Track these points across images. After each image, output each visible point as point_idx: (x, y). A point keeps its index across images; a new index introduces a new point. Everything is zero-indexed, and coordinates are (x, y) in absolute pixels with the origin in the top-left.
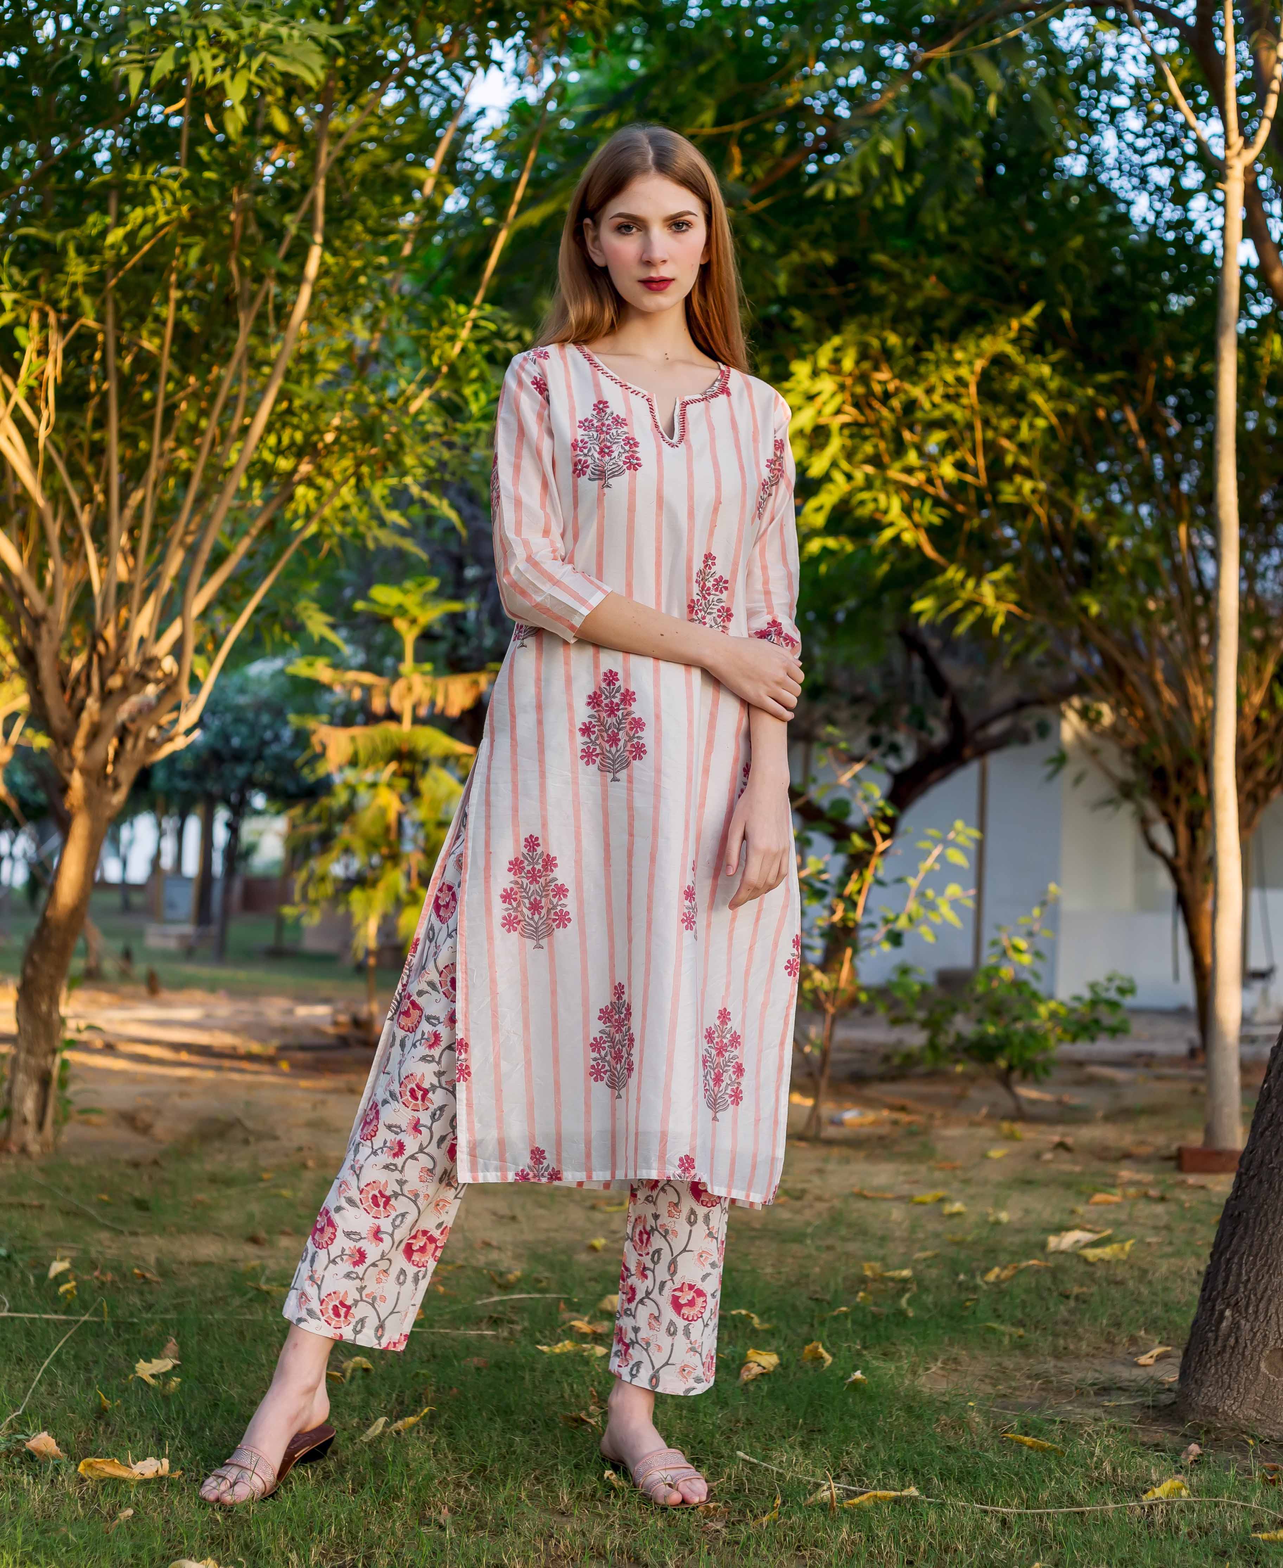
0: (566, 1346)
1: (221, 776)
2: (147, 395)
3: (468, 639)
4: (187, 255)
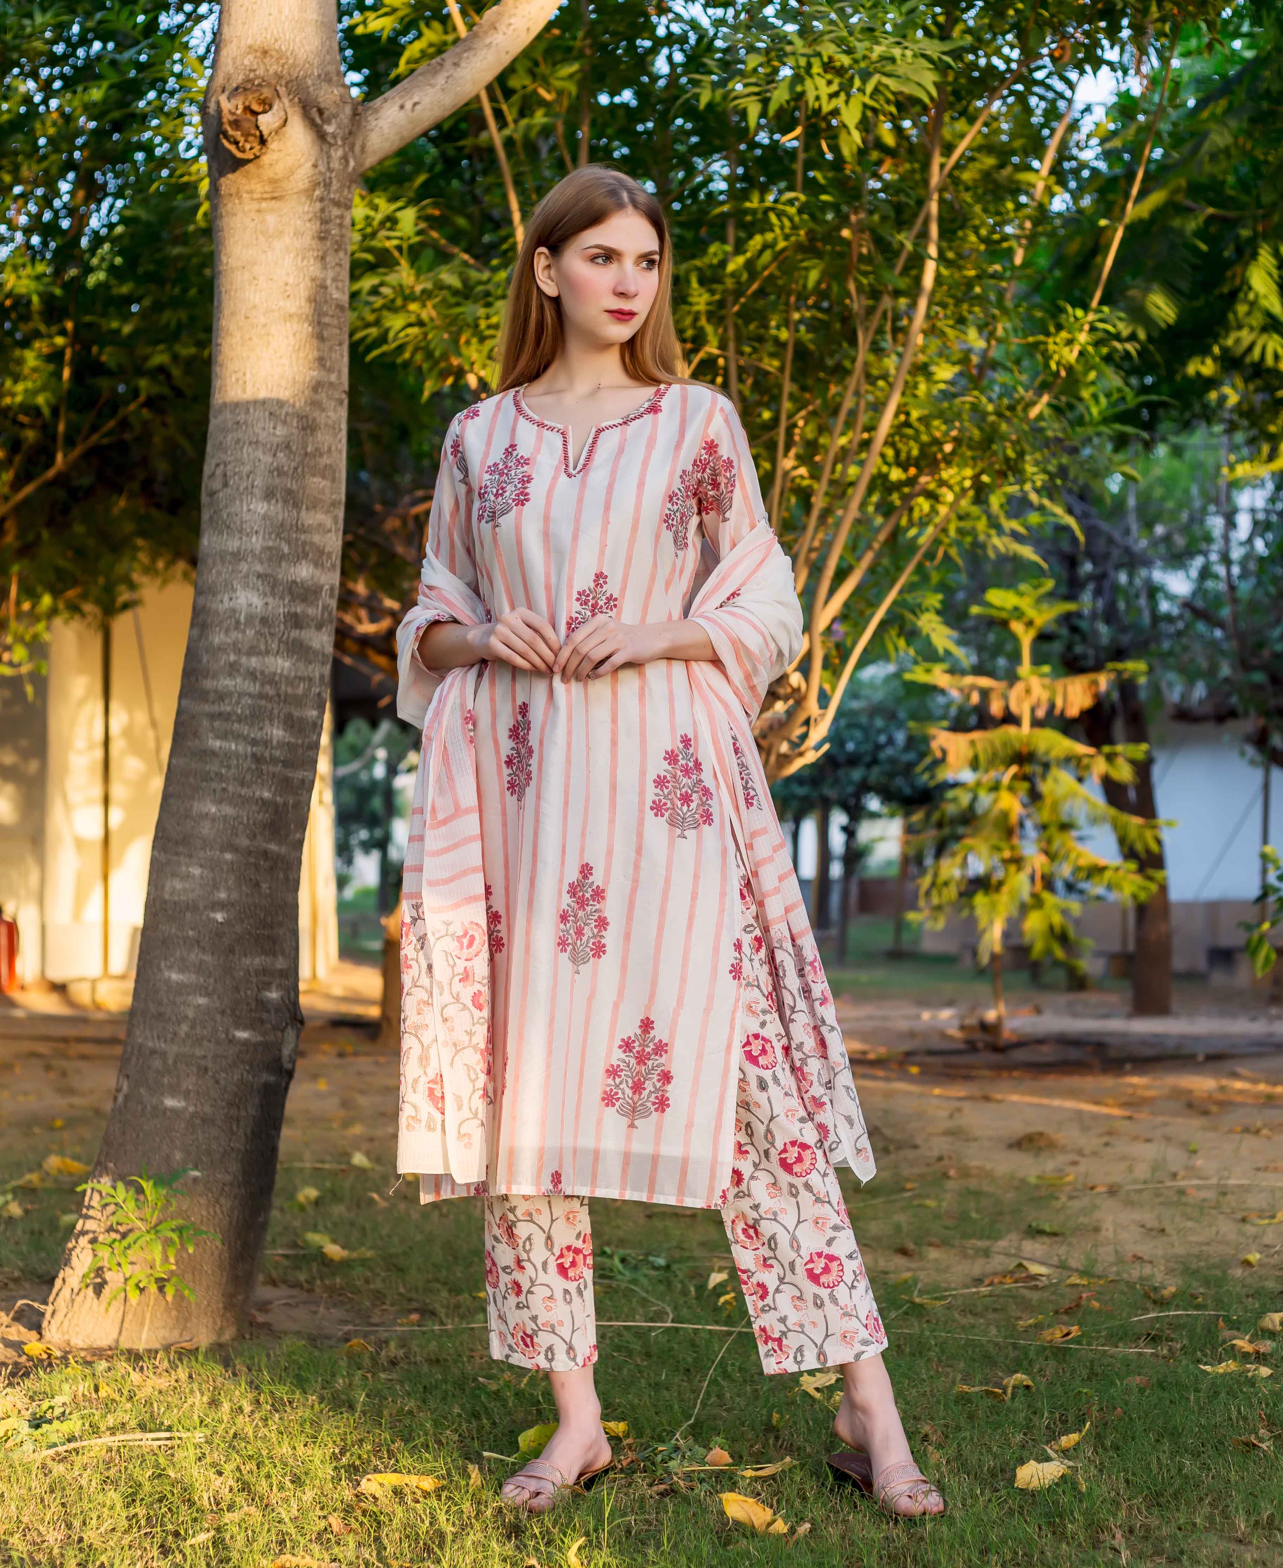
0: (1229, 1366)
1: (837, 781)
2: (767, 415)
3: (1084, 639)
4: (806, 278)
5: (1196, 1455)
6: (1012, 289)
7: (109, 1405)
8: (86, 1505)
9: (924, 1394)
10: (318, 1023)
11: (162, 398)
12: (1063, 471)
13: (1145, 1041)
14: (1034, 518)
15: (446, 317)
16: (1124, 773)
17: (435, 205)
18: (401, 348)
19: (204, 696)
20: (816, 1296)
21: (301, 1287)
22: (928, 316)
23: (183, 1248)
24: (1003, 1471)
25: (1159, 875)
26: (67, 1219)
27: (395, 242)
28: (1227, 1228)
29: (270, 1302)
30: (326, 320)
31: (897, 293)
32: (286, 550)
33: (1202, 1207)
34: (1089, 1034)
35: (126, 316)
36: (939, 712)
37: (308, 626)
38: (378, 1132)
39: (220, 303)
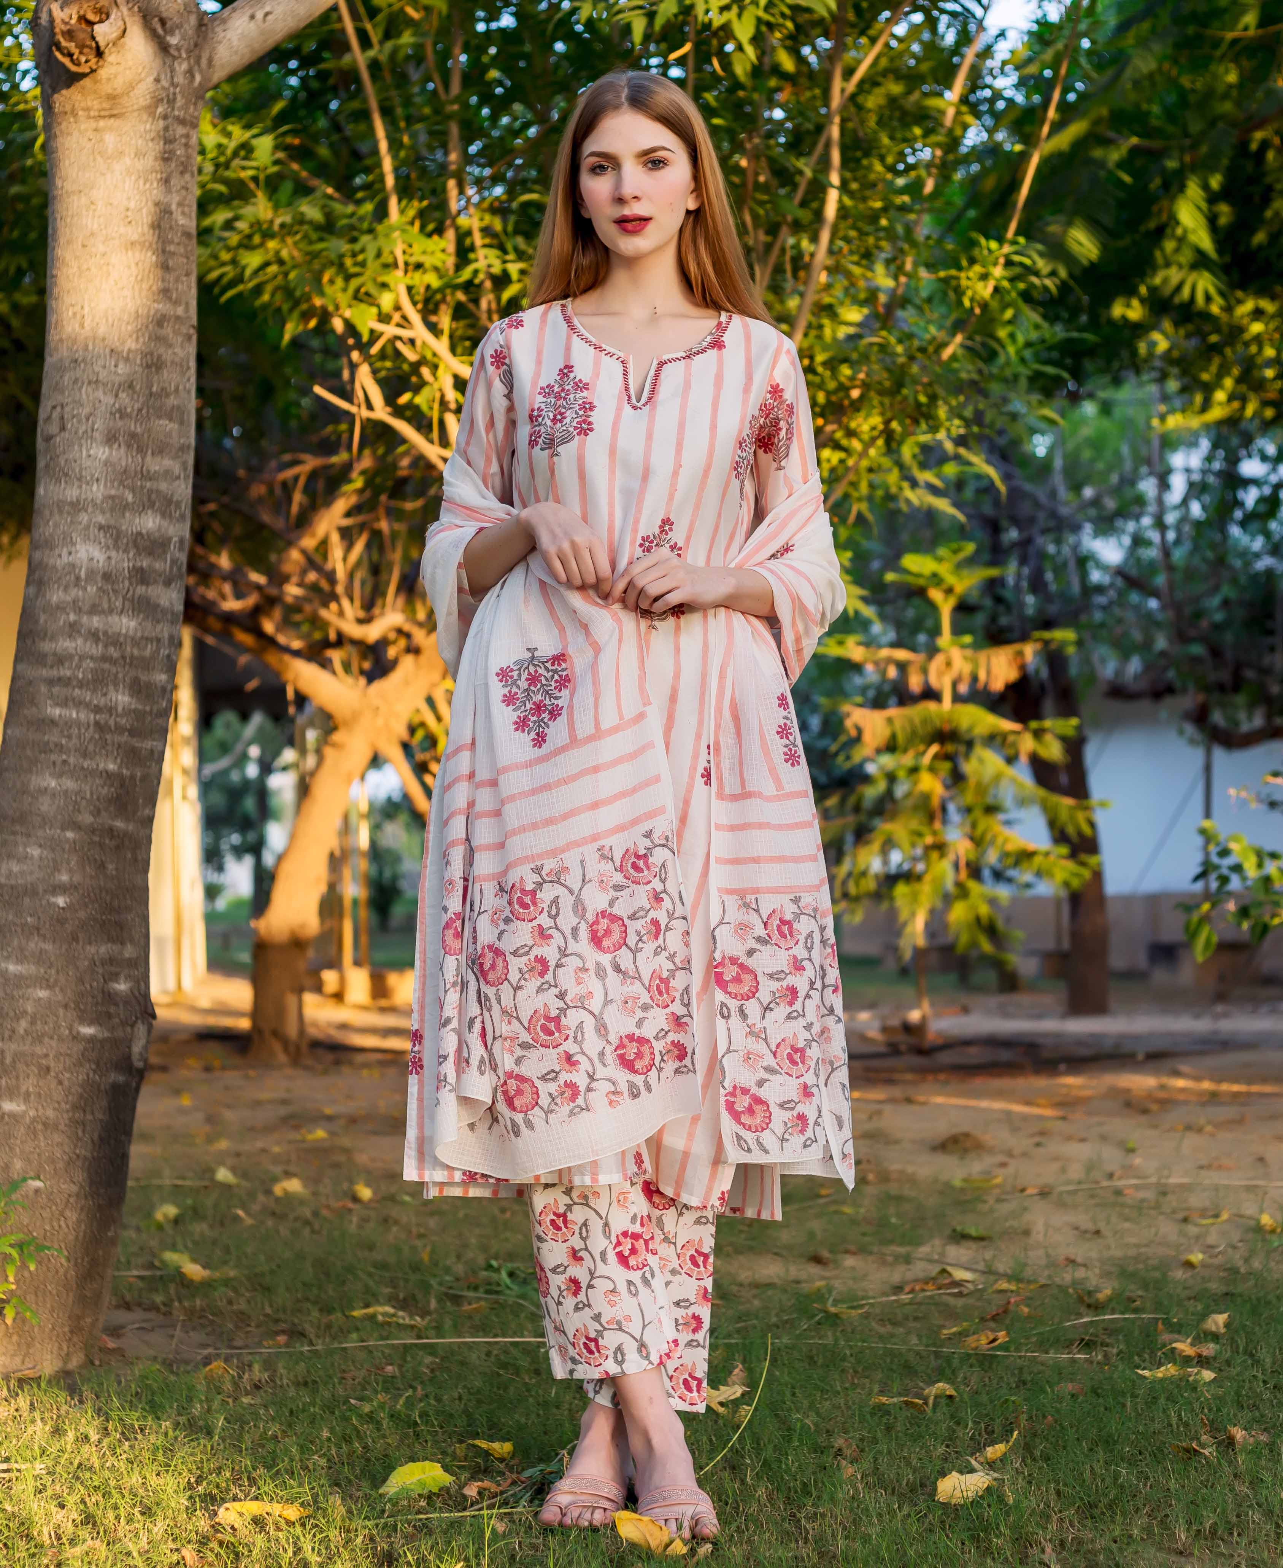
0: (1169, 1370)
3: (1009, 608)
5: (1132, 1463)
6: (922, 222)
9: (838, 1407)
10: (184, 1036)
12: (978, 418)
13: (1080, 1041)
14: (949, 469)
15: (308, 253)
16: (1053, 751)
17: (293, 132)
18: (258, 290)
19: (41, 659)
21: (158, 1310)
22: (831, 252)
23: (24, 1265)
24: (923, 1485)
25: (1093, 860)
27: (250, 173)
28: (1168, 1229)
29: (122, 1327)
30: (172, 248)
31: (797, 227)
32: (130, 498)
33: (1140, 1207)
34: (1021, 1035)
37: (156, 582)
38: (246, 1147)
39: (55, 231)
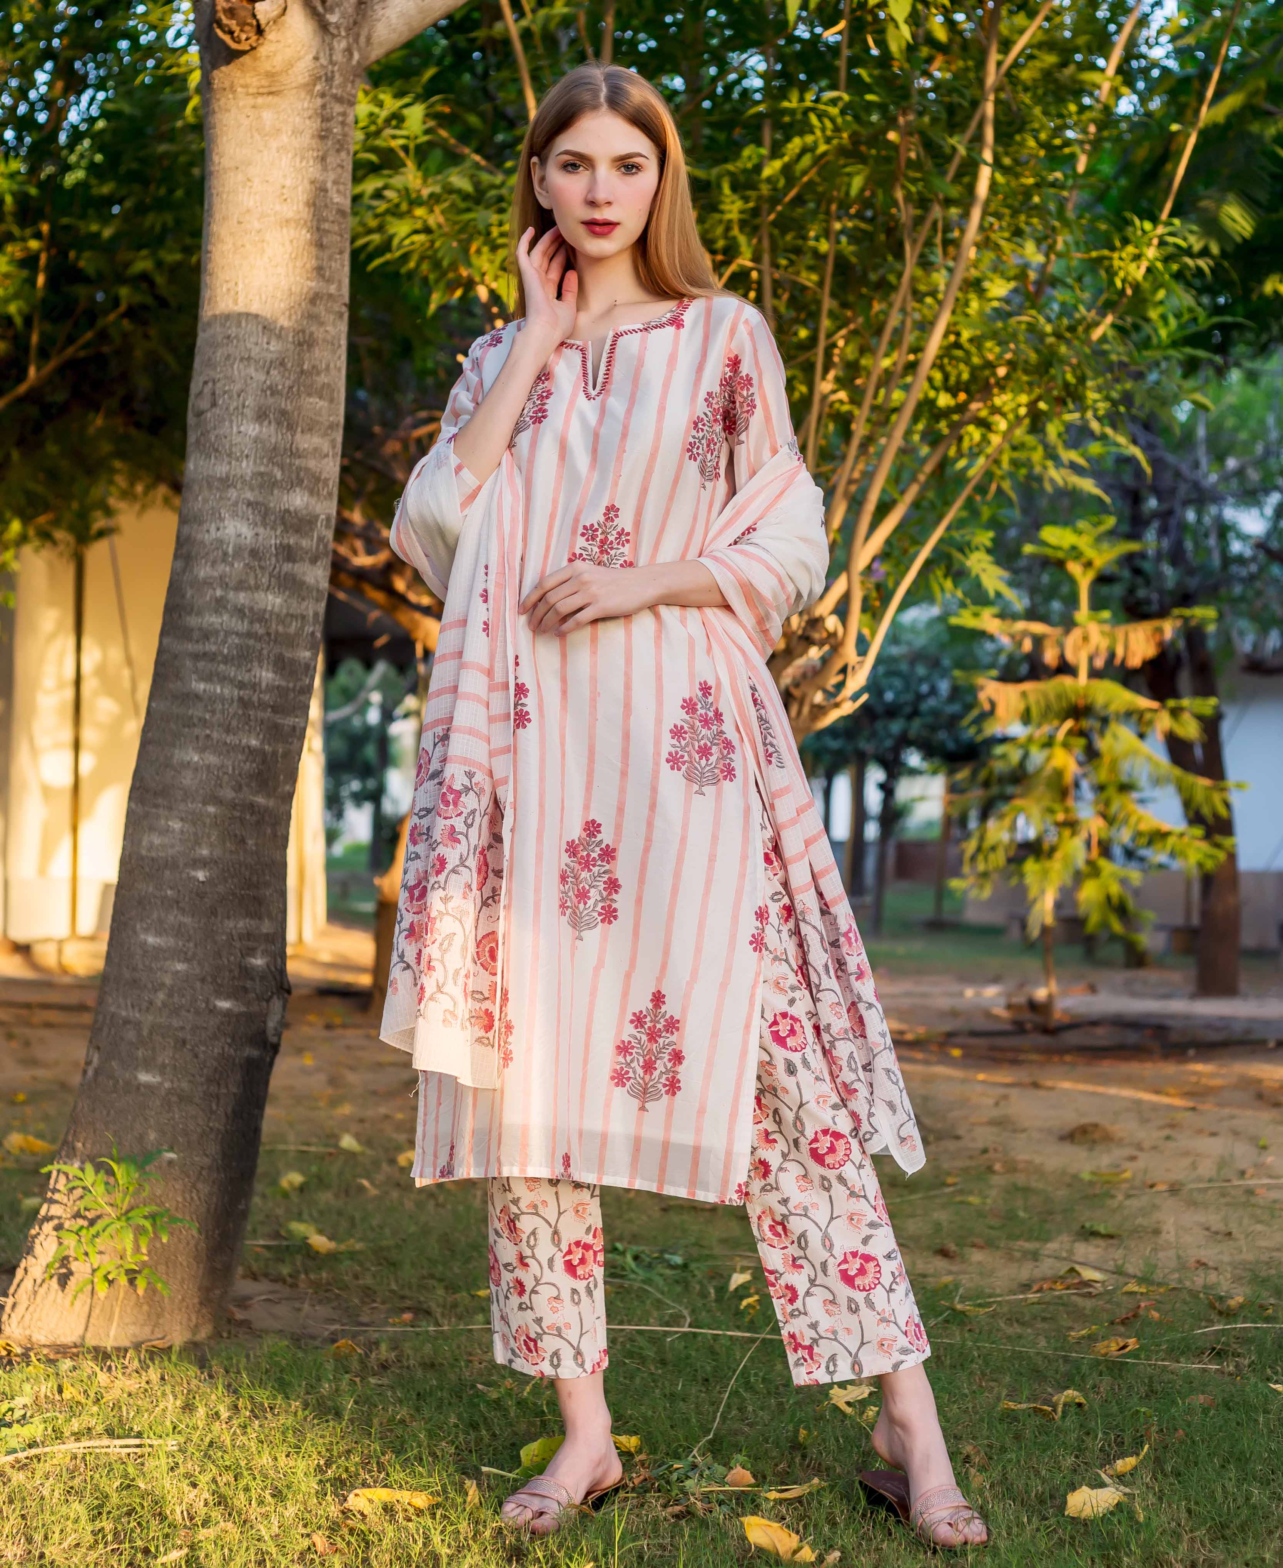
1: (874, 735)
2: (803, 333)
3: (1147, 580)
4: (849, 185)
5: (1265, 1483)
6: (1074, 198)
7: (74, 1408)
8: (47, 1517)
9: (966, 1411)
10: (304, 991)
11: (144, 307)
12: (1127, 398)
13: (1210, 1024)
14: (1095, 448)
15: (455, 223)
16: (1190, 730)
17: (445, 102)
18: (405, 257)
19: (186, 634)
20: (850, 1300)
21: (284, 1282)
22: (981, 228)
23: (157, 1237)
24: (1052, 1497)
25: (1227, 842)
26: (30, 1202)
27: (401, 142)
29: (250, 1298)
30: (326, 226)
31: (948, 202)
32: (279, 475)
33: (1272, 1209)
34: (1149, 1015)
35: (107, 218)
36: (987, 660)
37: (302, 559)
38: (369, 1113)
39: (211, 206)
